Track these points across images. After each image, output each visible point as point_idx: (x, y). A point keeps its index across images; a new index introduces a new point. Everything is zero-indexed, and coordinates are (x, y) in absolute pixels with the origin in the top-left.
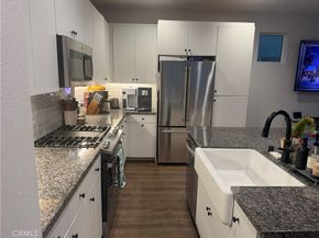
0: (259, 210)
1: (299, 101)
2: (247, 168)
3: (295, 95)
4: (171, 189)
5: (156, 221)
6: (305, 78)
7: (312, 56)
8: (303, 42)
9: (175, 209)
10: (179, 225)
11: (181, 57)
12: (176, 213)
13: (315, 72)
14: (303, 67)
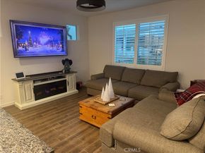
7: (21, 33)
8: (11, 21)
13: (26, 43)
14: (16, 40)
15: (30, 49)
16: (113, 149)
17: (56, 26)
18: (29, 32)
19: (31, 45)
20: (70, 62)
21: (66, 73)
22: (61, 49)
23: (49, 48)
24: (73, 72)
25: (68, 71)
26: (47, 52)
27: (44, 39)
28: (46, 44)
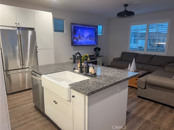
0: (82, 88)
1: (74, 50)
2: (66, 80)
3: (72, 48)
4: (22, 105)
5: (21, 123)
6: (75, 40)
7: (76, 30)
8: (72, 24)
9: (30, 113)
10: (35, 119)
11: (13, 27)
12: (31, 114)
13: (78, 37)
14: (73, 35)
15: (79, 41)
16: (145, 90)
17: (93, 26)
18: (80, 30)
19: (80, 38)
20: (99, 49)
21: (96, 56)
22: (94, 41)
23: (88, 40)
24: (101, 56)
25: (98, 55)
26: (87, 43)
27: (86, 34)
28: (87, 38)
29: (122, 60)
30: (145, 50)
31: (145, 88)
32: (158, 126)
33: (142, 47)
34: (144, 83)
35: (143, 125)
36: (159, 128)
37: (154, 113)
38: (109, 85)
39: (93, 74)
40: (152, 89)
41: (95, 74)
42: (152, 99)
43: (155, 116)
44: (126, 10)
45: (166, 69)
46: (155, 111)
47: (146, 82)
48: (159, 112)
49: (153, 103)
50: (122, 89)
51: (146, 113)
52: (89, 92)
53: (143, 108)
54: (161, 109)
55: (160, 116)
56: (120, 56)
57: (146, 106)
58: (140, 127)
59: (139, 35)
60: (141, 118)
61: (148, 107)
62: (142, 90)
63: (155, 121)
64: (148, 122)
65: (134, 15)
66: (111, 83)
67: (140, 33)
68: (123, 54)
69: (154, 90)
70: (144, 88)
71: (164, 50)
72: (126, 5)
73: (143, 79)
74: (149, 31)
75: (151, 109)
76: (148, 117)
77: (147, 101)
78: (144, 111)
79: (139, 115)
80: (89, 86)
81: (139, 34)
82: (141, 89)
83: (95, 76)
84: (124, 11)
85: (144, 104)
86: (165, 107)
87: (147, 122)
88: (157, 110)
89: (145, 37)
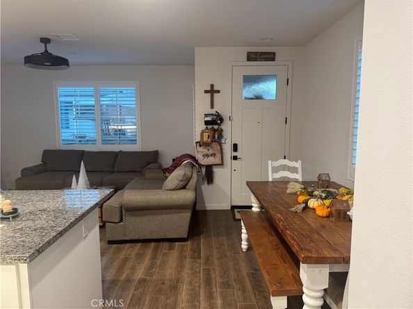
16: (121, 223)
29: (46, 171)
30: (99, 142)
31: (121, 220)
32: (160, 280)
33: (85, 137)
34: (117, 209)
35: (136, 292)
36: (163, 284)
37: (146, 261)
38: (67, 225)
39: (10, 213)
40: (133, 218)
41: (15, 210)
42: (136, 237)
43: (151, 267)
44: (46, 51)
45: (147, 175)
46: (148, 257)
47: (121, 207)
48: (154, 258)
49: (140, 244)
50: (89, 229)
51: (133, 269)
52: (29, 252)
53: (125, 260)
54: (156, 249)
55: (159, 263)
56: (39, 162)
57: (129, 255)
58: (132, 296)
59: (81, 110)
60: (128, 281)
61: (133, 256)
62: (115, 225)
63: (152, 275)
64: (142, 281)
65: (68, 66)
66: (72, 221)
67: (80, 106)
68: (47, 154)
69: (138, 219)
70: (118, 221)
71: (136, 140)
72: (46, 41)
73: (114, 202)
74: (102, 103)
75: (140, 256)
76: (140, 274)
77: (128, 245)
78: (129, 264)
79: (123, 277)
80: (18, 240)
81: (79, 108)
82: (112, 224)
83: (17, 216)
84: (42, 53)
85: (124, 252)
86: (161, 244)
87: (140, 283)
88: (149, 254)
89: (94, 113)
